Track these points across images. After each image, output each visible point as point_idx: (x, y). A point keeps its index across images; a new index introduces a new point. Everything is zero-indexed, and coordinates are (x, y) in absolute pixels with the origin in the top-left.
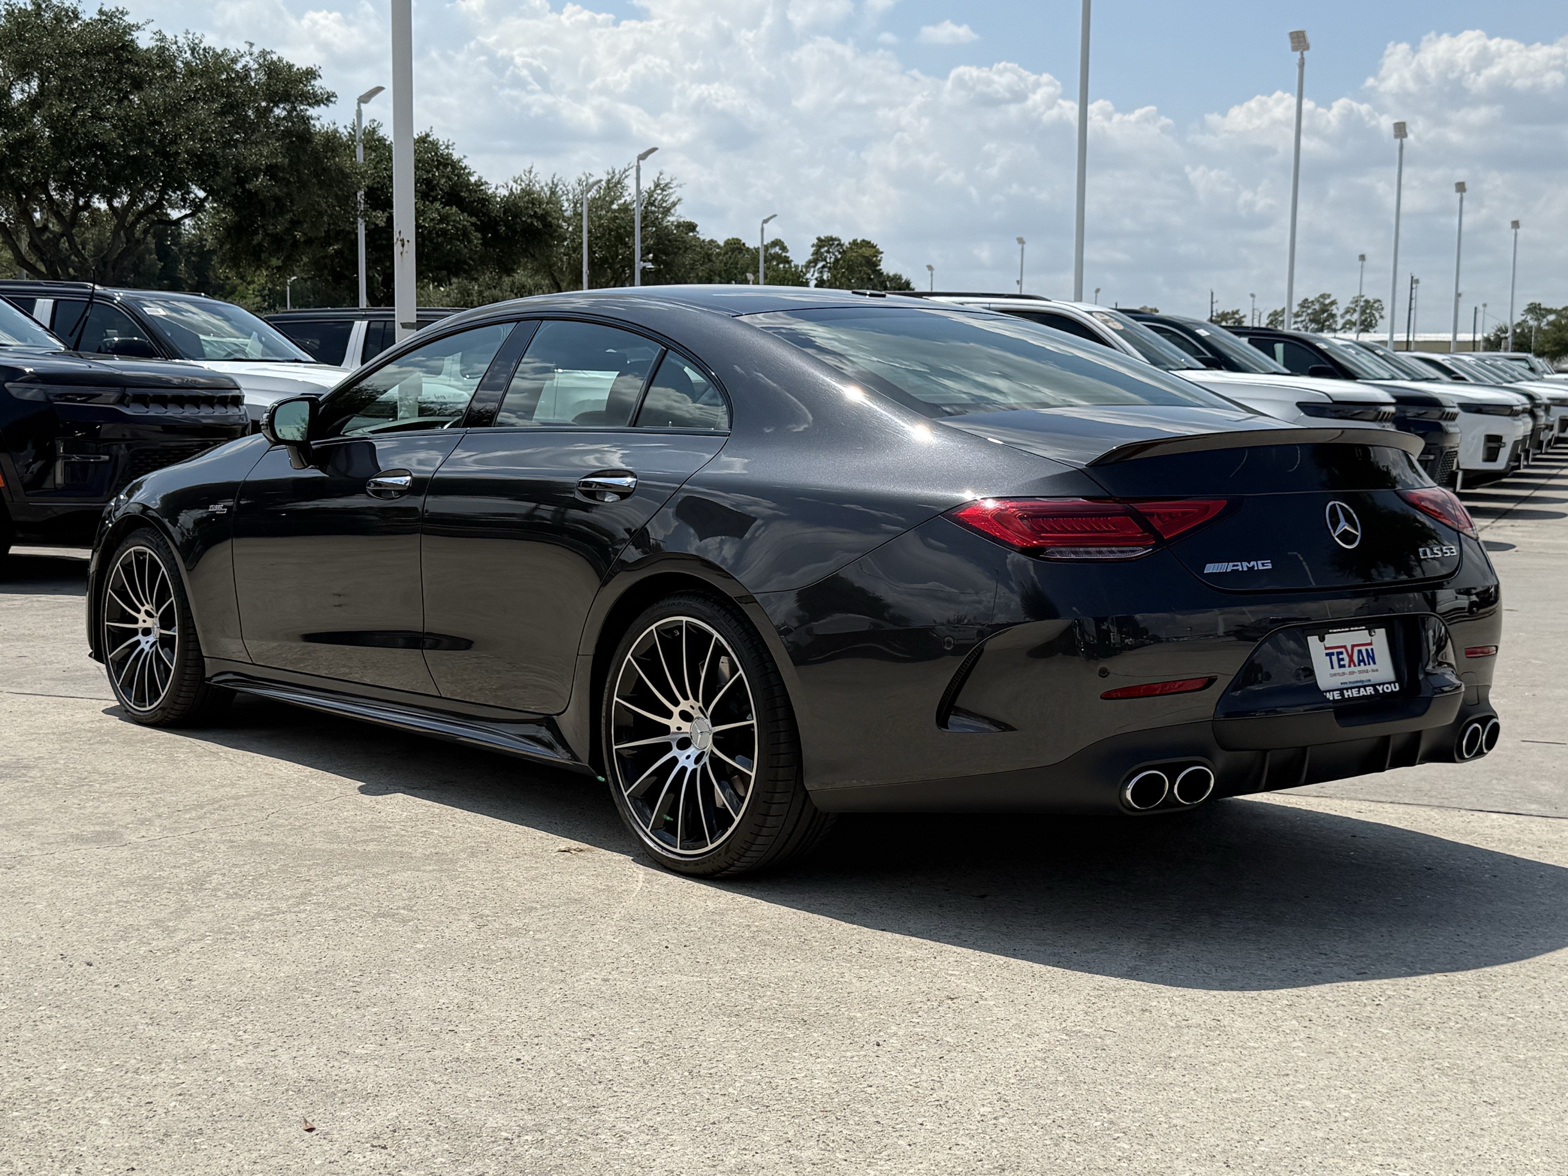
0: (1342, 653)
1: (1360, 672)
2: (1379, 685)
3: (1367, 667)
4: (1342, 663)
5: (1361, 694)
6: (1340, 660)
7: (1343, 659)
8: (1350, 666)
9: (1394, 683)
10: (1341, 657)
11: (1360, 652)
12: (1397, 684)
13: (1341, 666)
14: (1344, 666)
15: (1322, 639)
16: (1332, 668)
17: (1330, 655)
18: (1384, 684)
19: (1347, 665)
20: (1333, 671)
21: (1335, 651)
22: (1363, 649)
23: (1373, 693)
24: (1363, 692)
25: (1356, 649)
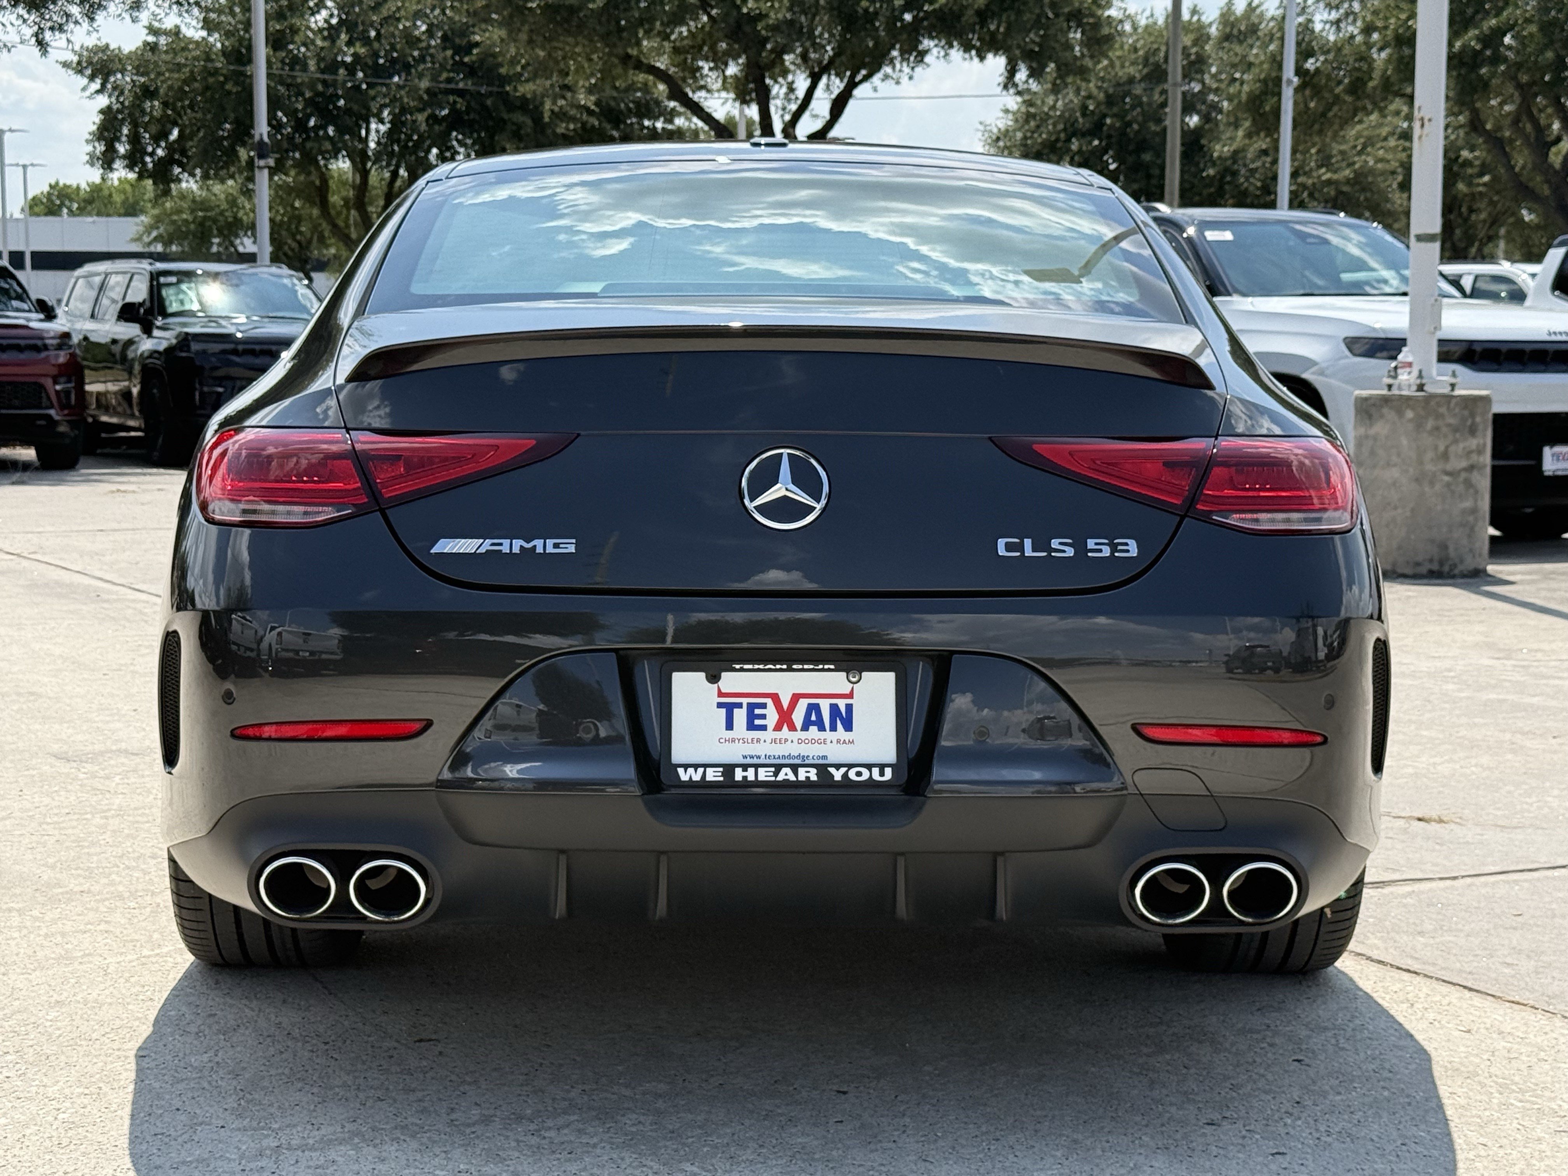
0: (764, 706)
1: (800, 741)
2: (838, 767)
3: (828, 735)
4: (757, 722)
5: (781, 777)
6: (751, 717)
7: (763, 717)
8: (778, 728)
9: (882, 767)
10: (757, 711)
11: (814, 708)
12: (888, 772)
13: (751, 726)
14: (763, 728)
15: (714, 678)
16: (730, 726)
17: (730, 709)
18: (850, 766)
19: (771, 726)
20: (729, 734)
21: (745, 701)
22: (825, 706)
23: (814, 777)
24: (786, 774)
25: (803, 704)
